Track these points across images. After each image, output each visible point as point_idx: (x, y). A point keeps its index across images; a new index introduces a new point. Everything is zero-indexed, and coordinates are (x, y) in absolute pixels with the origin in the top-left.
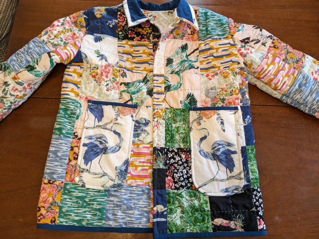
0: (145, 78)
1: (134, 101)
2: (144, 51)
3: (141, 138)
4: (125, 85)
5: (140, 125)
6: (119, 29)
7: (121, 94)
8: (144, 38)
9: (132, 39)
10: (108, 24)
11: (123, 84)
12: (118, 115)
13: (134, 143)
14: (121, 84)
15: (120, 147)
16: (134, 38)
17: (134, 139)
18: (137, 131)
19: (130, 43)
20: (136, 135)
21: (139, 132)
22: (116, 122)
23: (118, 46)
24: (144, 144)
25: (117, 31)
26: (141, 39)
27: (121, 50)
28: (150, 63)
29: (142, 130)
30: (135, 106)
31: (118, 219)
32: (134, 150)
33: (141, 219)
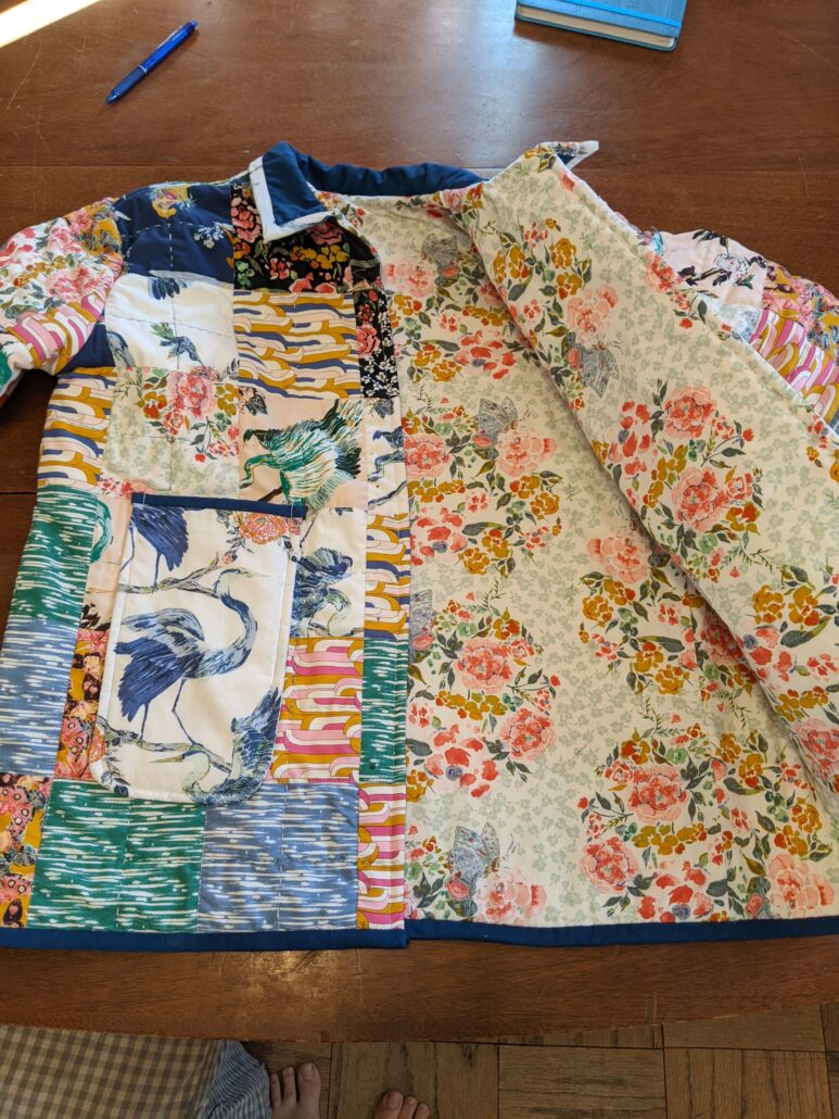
0: (332, 414)
1: (296, 494)
2: (325, 323)
3: (320, 618)
4: (261, 439)
5: (318, 574)
6: (238, 255)
7: (247, 471)
8: (323, 280)
9: (283, 285)
10: (197, 238)
11: (254, 437)
12: (239, 542)
13: (294, 635)
14: (247, 436)
15: (247, 653)
16: (290, 281)
17: (295, 623)
18: (306, 594)
19: (278, 298)
20: (304, 609)
21: (313, 597)
22: (233, 565)
23: (236, 311)
24: (331, 637)
25: (230, 261)
26: (314, 283)
27: (246, 322)
28: (346, 362)
29: (324, 592)
30: (299, 511)
31: (243, 900)
32: (297, 660)
33: (324, 897)
